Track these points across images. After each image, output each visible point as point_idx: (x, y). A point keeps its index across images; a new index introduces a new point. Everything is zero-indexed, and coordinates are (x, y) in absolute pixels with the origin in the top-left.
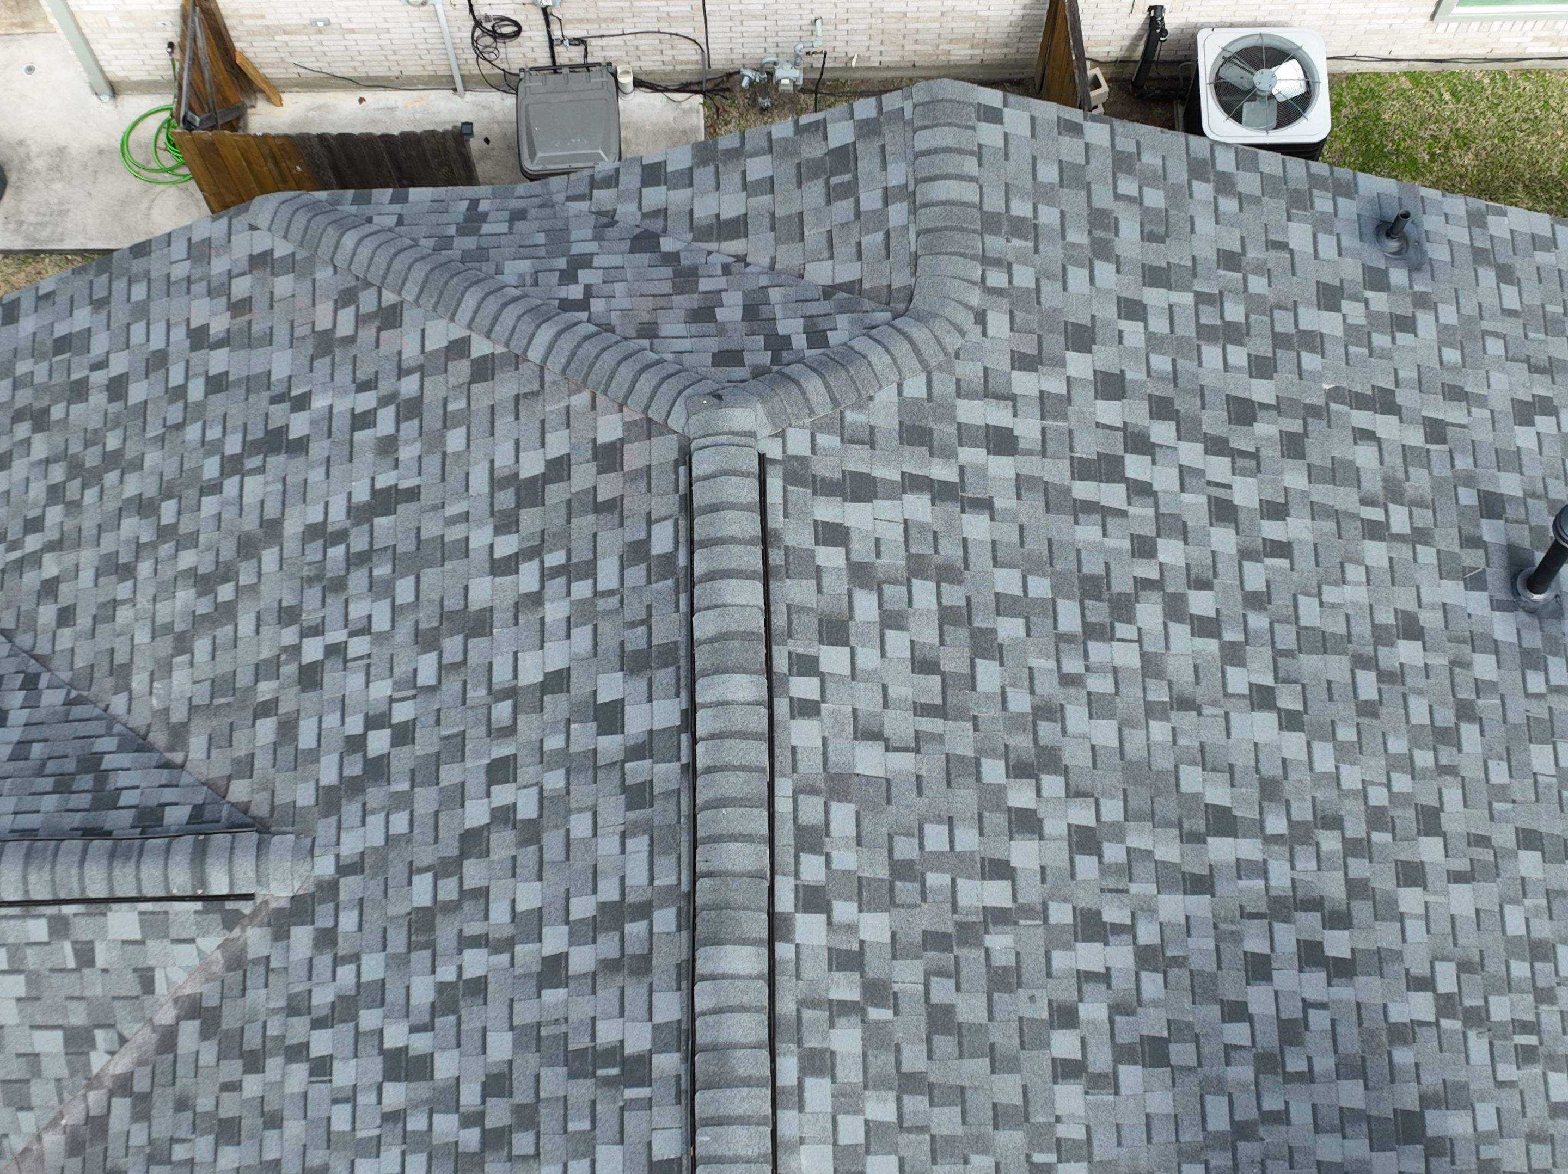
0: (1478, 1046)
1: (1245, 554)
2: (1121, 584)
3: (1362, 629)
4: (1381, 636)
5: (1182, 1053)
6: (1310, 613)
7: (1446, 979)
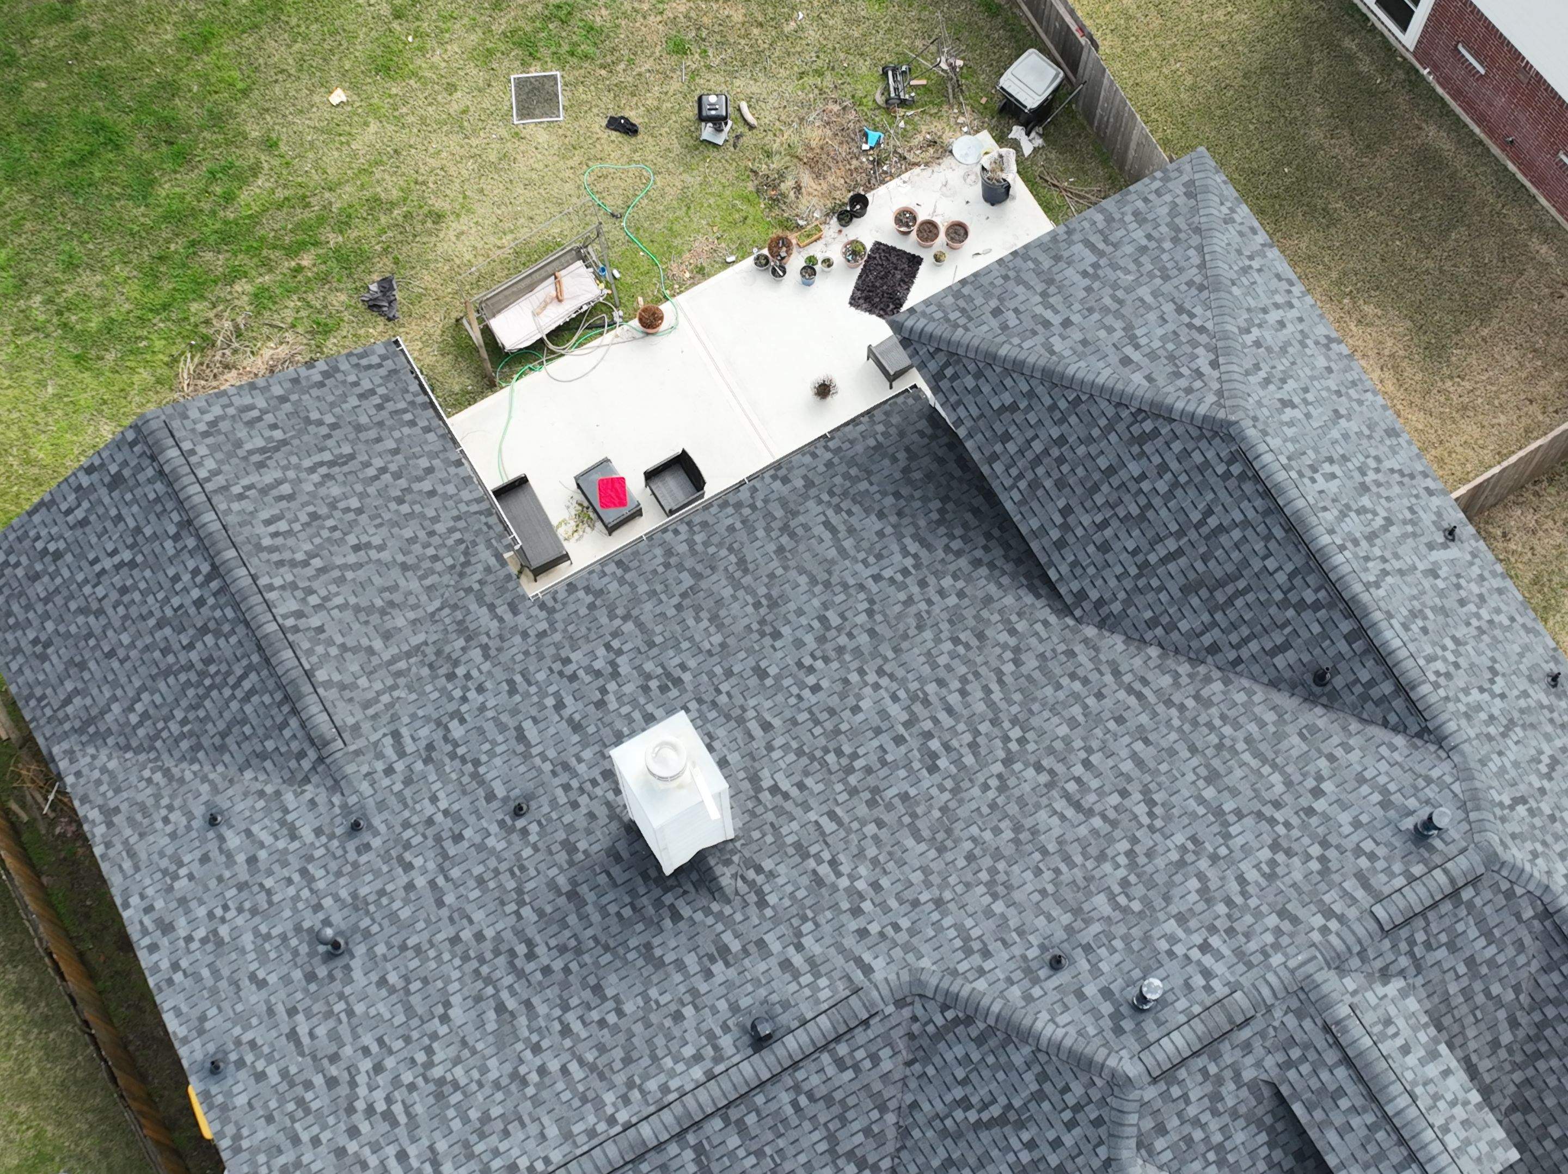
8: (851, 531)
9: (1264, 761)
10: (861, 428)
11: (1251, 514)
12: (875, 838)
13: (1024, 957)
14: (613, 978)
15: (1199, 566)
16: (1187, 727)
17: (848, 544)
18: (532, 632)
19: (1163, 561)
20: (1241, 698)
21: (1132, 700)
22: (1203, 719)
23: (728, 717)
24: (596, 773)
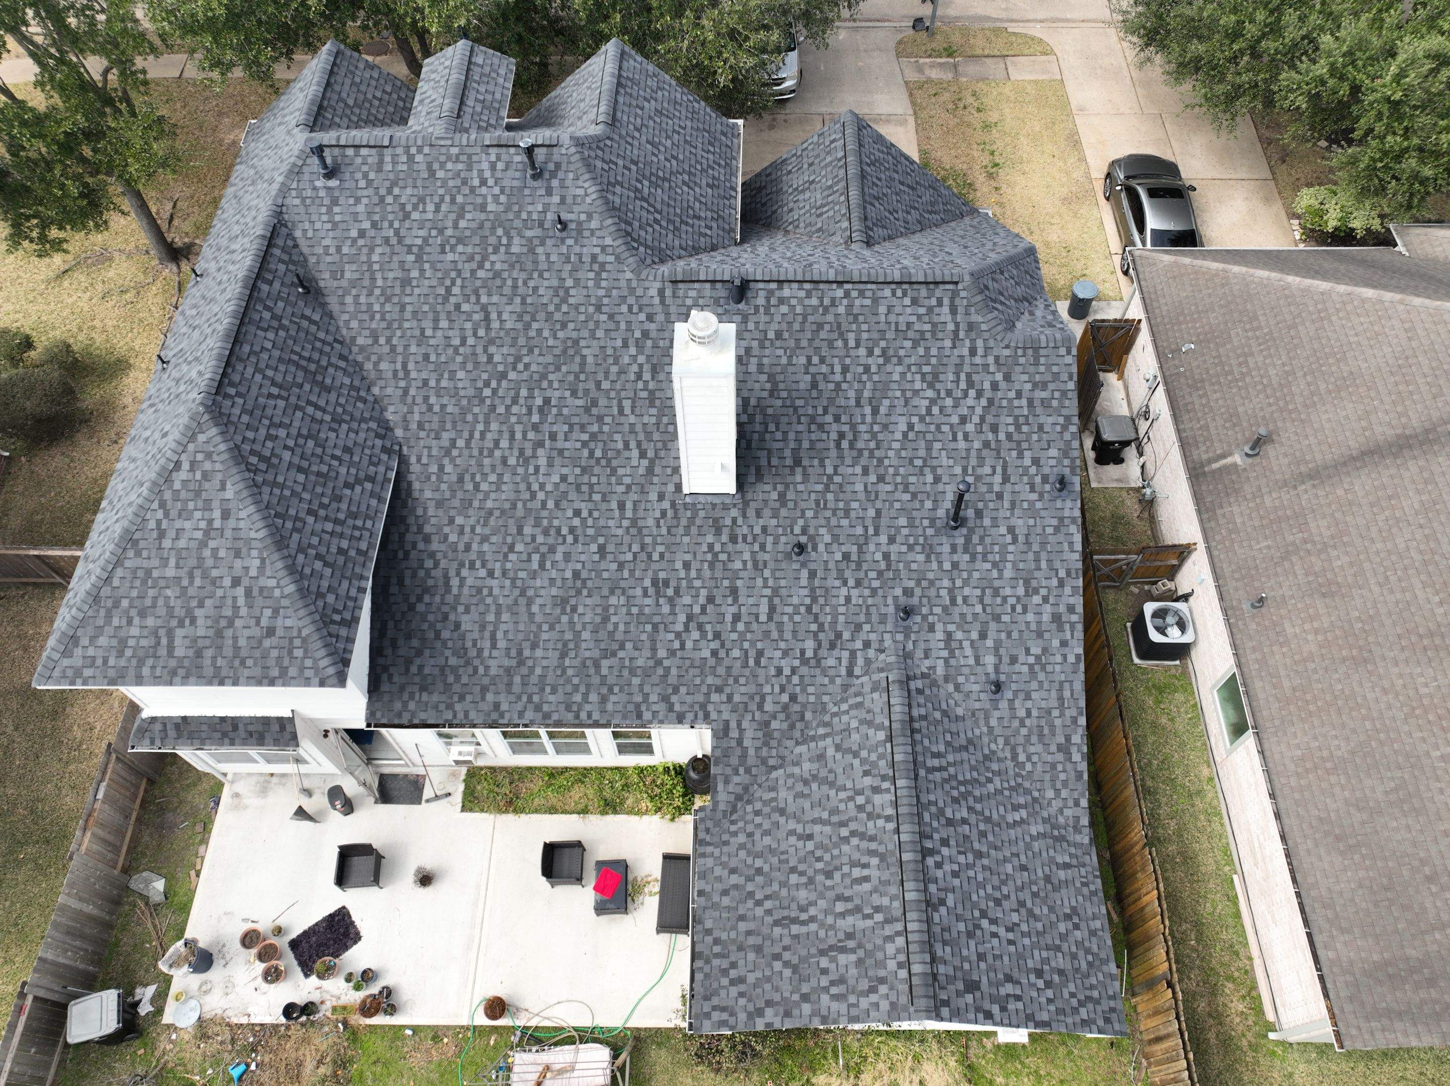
0: (820, 487)
1: (952, 426)
2: (938, 386)
3: (935, 463)
4: (934, 469)
5: (814, 394)
6: (937, 446)
7: (838, 479)
8: (483, 628)
9: (373, 272)
10: (423, 716)
11: (250, 370)
12: (606, 378)
13: (576, 242)
14: (802, 386)
15: (307, 387)
16: (396, 325)
17: (491, 617)
18: (724, 698)
19: (324, 411)
20: (354, 324)
21: (411, 366)
22: (384, 325)
23: (640, 530)
24: (740, 546)
